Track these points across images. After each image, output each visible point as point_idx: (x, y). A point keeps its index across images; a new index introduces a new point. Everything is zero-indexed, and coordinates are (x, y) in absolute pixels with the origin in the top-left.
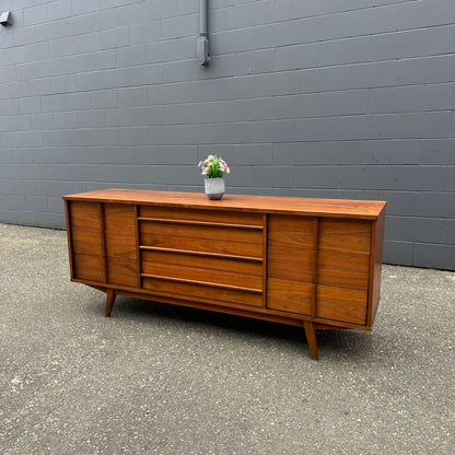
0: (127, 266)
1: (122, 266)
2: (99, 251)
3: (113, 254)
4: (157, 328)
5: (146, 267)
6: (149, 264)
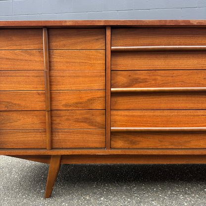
0: (86, 120)
1: (77, 121)
2: (39, 103)
3: (63, 105)
4: (129, 200)
5: (118, 118)
6: (123, 113)
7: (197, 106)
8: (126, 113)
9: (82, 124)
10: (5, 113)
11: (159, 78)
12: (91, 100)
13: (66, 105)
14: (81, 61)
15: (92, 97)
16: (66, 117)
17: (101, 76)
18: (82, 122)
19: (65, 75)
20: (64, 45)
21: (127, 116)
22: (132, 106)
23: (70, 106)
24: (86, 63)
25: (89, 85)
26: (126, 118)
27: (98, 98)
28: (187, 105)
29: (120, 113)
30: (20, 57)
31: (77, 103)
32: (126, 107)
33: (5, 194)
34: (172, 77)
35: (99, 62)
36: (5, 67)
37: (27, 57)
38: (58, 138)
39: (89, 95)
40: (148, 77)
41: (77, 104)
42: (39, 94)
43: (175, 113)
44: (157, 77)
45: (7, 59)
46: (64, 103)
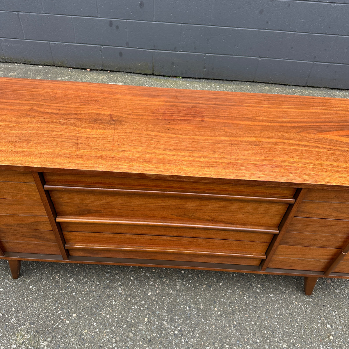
0: (35, 237)
1: (25, 236)
4: (98, 283)
5: (72, 237)
6: (78, 234)
7: (164, 233)
8: (82, 234)
9: (32, 239)
11: (116, 210)
12: (36, 223)
13: (6, 225)
14: (10, 191)
15: (36, 221)
16: (11, 233)
18: (31, 237)
21: (83, 236)
24: (16, 193)
25: (28, 212)
26: (82, 238)
27: (43, 222)
28: (152, 232)
29: (74, 233)
31: (18, 224)
32: (80, 230)
34: (133, 210)
35: (34, 193)
38: (8, 246)
39: (31, 219)
40: (102, 209)
41: (20, 225)
43: (139, 237)
44: (113, 210)
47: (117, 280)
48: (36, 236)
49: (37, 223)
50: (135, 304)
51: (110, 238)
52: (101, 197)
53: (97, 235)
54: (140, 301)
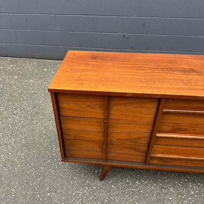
1: (126, 148)
2: (99, 137)
3: (116, 139)
4: (155, 185)
5: (157, 149)
6: (162, 147)
8: (165, 147)
10: (73, 140)
11: (198, 129)
15: (140, 136)
16: (118, 146)
17: (149, 125)
18: (130, 149)
19: (120, 122)
20: (122, 104)
22: (170, 143)
23: (121, 140)
24: (138, 116)
26: (164, 150)
27: (144, 137)
29: (159, 146)
30: (84, 109)
31: (127, 139)
32: (165, 143)
33: (72, 173)
35: (150, 116)
36: (72, 115)
37: (90, 110)
38: (110, 155)
40: (189, 128)
42: (98, 132)
44: (196, 128)
45: (74, 110)
46: (117, 138)
47: (167, 184)
48: (133, 148)
49: (140, 138)
50: (184, 199)
51: (183, 150)
52: (193, 119)
53: (175, 148)
54: (188, 198)
